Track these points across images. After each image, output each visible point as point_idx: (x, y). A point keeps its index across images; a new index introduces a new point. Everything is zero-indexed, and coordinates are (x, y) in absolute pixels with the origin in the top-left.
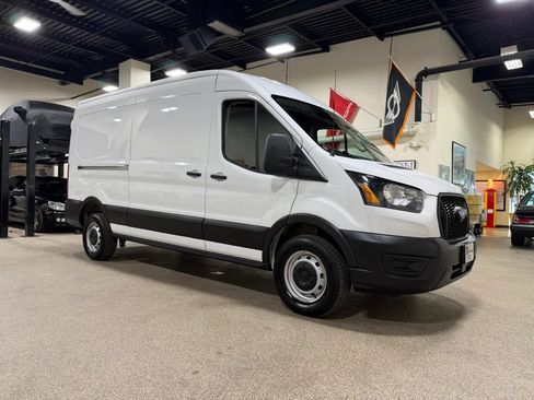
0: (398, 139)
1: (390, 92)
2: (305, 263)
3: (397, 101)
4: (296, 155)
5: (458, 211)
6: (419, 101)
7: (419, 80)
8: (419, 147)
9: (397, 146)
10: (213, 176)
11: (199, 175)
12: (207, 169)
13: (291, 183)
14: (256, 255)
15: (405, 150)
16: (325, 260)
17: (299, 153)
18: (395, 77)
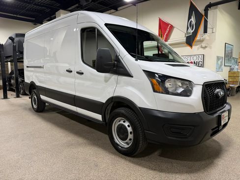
0: (194, 43)
1: (190, 18)
2: (122, 125)
3: (194, 22)
4: (116, 61)
5: (218, 92)
6: (206, 22)
7: (206, 10)
8: (206, 47)
9: (193, 47)
10: (77, 73)
11: (71, 71)
12: (75, 69)
13: (114, 77)
14: (99, 117)
15: (198, 49)
16: (132, 124)
17: (118, 59)
18: (193, 9)
